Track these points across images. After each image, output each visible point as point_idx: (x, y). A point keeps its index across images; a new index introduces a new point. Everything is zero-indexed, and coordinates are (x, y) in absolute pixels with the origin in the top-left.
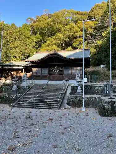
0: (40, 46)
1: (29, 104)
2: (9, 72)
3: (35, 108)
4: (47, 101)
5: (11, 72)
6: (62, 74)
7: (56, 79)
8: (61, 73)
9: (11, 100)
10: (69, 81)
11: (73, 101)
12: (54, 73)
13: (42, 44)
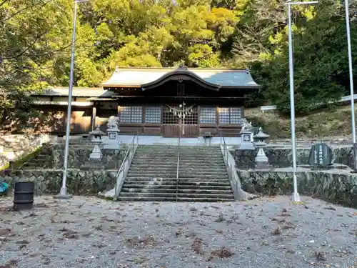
0: (106, 54)
1: (155, 191)
2: (46, 114)
3: (179, 201)
4: (197, 183)
5: (53, 114)
6: (194, 123)
7: (183, 133)
8: (193, 119)
9: (95, 185)
10: (214, 138)
11: (254, 182)
12: (176, 120)
13: (112, 50)
